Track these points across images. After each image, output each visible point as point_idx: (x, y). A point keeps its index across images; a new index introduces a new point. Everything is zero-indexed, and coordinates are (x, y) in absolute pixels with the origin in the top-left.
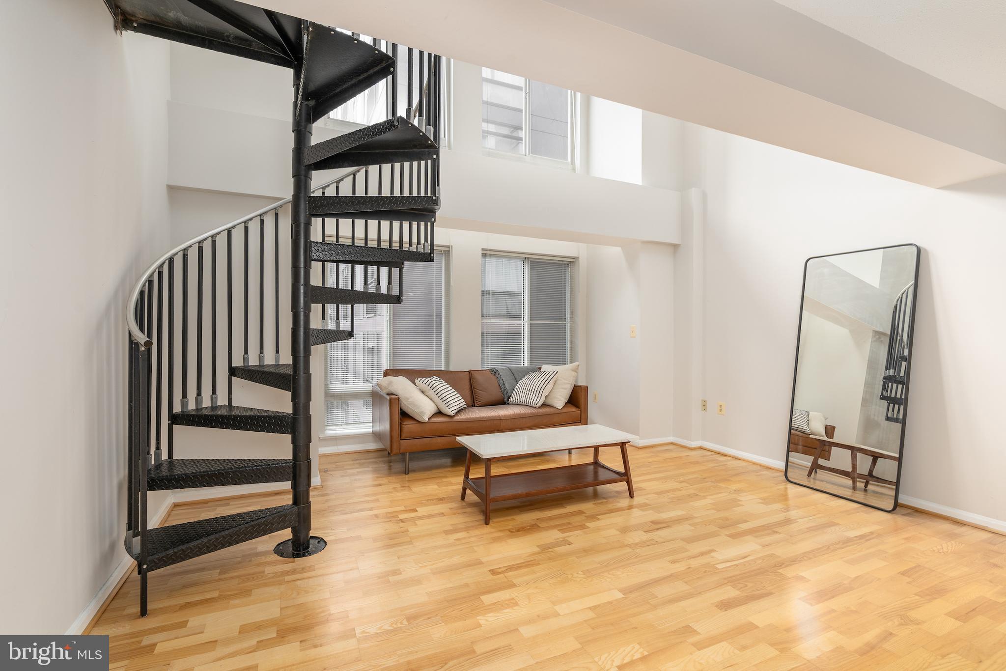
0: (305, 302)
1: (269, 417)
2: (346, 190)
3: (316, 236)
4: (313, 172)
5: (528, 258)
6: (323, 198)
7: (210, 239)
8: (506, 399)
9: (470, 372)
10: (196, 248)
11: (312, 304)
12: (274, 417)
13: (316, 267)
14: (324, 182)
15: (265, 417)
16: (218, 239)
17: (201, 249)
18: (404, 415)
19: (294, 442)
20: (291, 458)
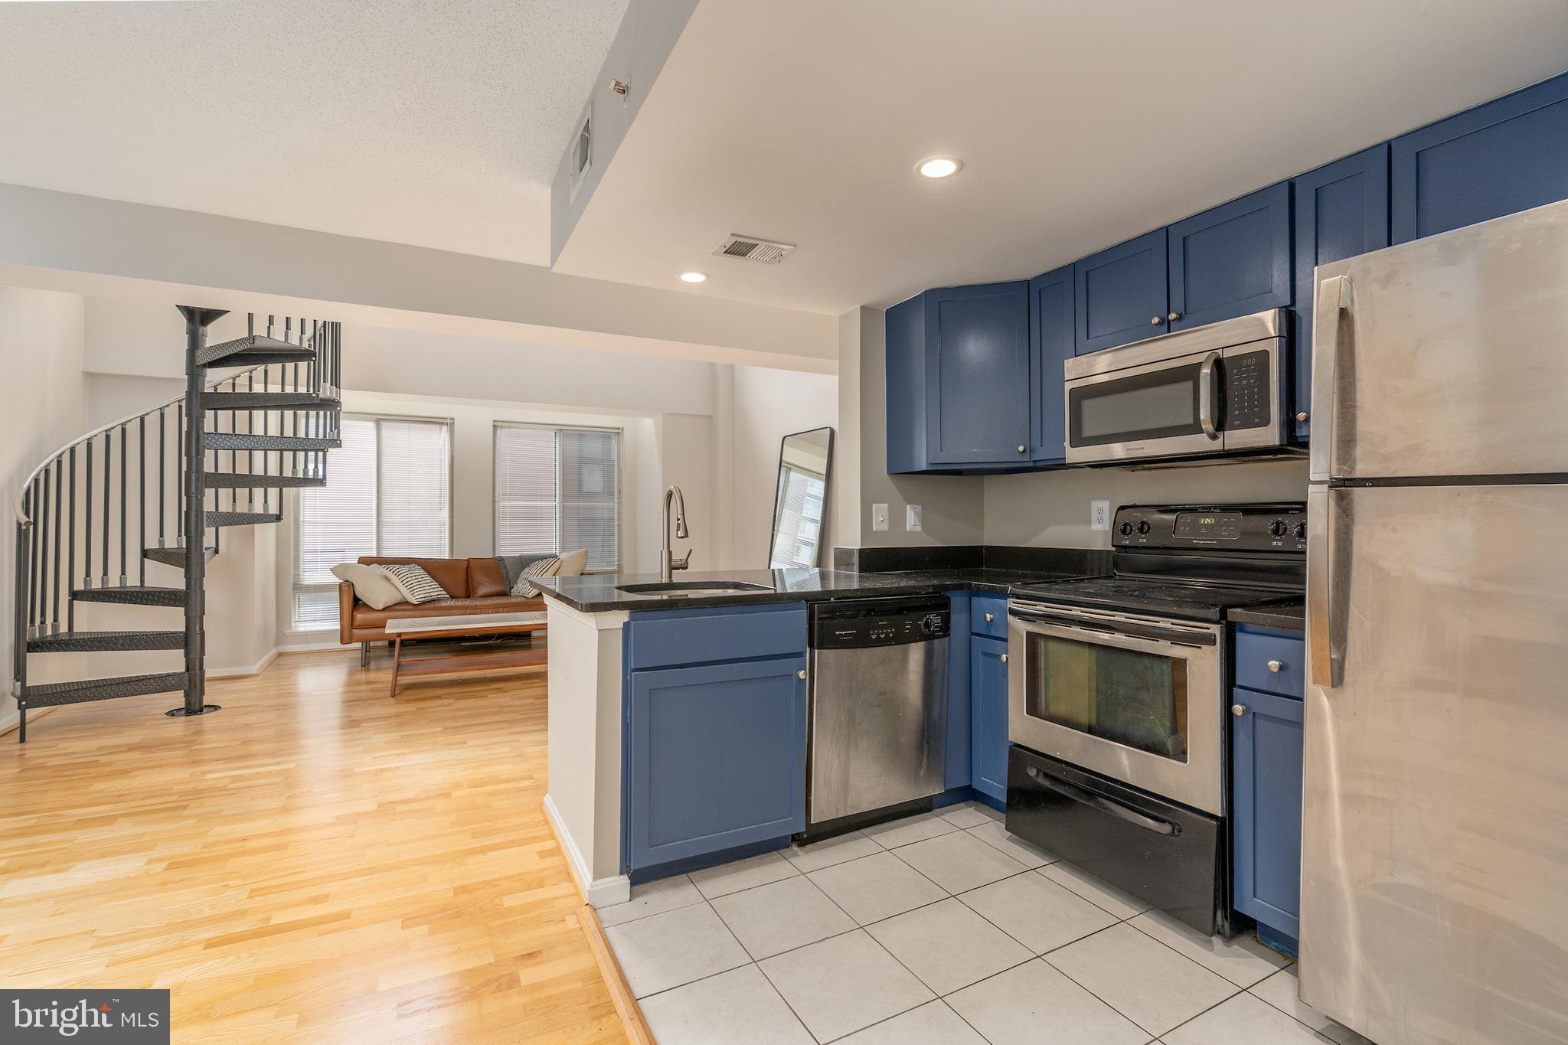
0: (197, 488)
1: (164, 592)
2: (242, 388)
3: (208, 426)
4: (208, 370)
5: (561, 430)
6: (216, 393)
7: (120, 427)
8: (508, 590)
9: (468, 561)
10: (103, 436)
11: (206, 490)
12: (168, 592)
13: (209, 455)
14: (216, 381)
15: (160, 592)
16: (128, 427)
17: (108, 437)
18: (357, 603)
19: (187, 614)
20: (184, 630)
